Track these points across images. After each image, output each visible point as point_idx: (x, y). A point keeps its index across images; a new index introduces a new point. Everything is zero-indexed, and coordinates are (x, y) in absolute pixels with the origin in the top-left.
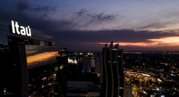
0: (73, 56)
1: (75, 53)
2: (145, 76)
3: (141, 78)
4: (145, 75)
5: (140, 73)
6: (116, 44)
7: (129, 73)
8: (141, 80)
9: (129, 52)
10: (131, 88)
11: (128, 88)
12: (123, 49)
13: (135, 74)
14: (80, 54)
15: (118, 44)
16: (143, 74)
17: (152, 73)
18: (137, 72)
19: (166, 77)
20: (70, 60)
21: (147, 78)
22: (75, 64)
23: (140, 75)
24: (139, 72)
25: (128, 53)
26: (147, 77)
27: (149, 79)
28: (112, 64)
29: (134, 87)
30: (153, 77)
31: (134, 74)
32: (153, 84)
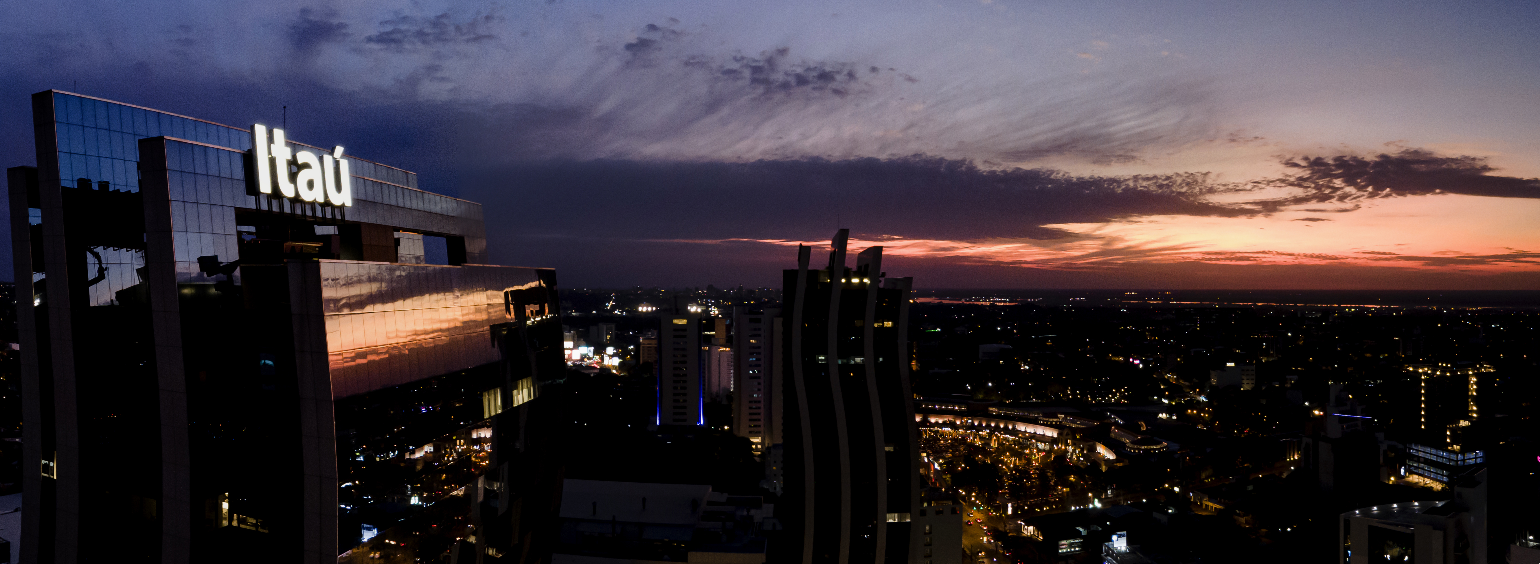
0: (597, 320)
1: (609, 306)
2: (1034, 436)
3: (1009, 449)
4: (1030, 429)
5: (1007, 418)
6: (870, 250)
7: (945, 424)
8: (1010, 461)
9: (940, 294)
10: (954, 511)
11: (939, 513)
12: (909, 280)
13: (980, 428)
14: (643, 309)
15: (880, 249)
16: (1021, 427)
17: (1066, 415)
18: (990, 417)
19: (1136, 430)
20: (576, 346)
21: (1041, 446)
22: (605, 371)
23: (1006, 430)
24: (999, 417)
25: (940, 305)
26: (1042, 438)
27: (1051, 450)
28: (845, 368)
29: (974, 504)
30: (1074, 439)
31: (972, 427)
32: (1072, 478)
